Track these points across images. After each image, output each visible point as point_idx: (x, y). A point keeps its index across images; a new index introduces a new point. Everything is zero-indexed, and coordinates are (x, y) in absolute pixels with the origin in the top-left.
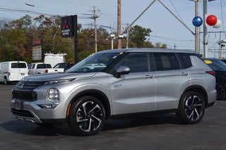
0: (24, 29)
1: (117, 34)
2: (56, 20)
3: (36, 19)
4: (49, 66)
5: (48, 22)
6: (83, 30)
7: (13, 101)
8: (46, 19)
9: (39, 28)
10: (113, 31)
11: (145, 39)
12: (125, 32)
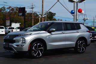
0: (2, 12)
1: (42, 15)
2: (16, 9)
3: (8, 8)
4: (13, 28)
5: (13, 9)
6: (27, 13)
7: (4, 43)
8: (12, 8)
9: (9, 12)
10: (40, 14)
11: (53, 17)
12: (45, 14)
